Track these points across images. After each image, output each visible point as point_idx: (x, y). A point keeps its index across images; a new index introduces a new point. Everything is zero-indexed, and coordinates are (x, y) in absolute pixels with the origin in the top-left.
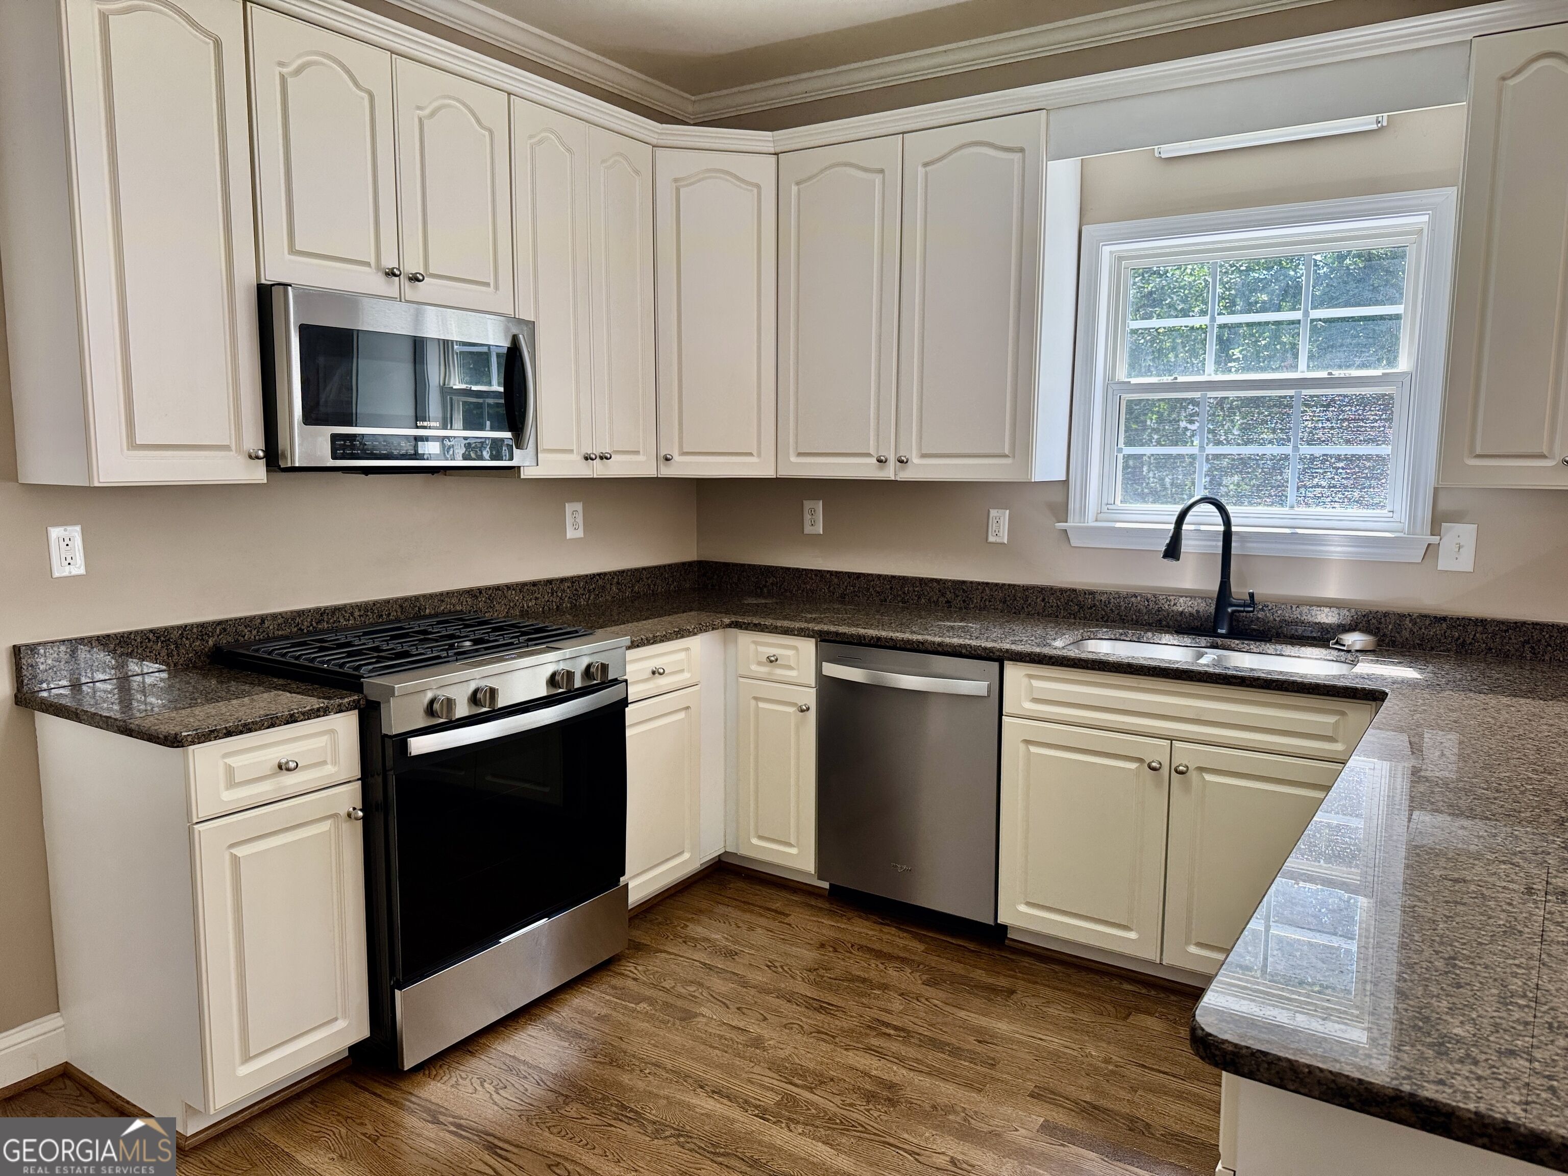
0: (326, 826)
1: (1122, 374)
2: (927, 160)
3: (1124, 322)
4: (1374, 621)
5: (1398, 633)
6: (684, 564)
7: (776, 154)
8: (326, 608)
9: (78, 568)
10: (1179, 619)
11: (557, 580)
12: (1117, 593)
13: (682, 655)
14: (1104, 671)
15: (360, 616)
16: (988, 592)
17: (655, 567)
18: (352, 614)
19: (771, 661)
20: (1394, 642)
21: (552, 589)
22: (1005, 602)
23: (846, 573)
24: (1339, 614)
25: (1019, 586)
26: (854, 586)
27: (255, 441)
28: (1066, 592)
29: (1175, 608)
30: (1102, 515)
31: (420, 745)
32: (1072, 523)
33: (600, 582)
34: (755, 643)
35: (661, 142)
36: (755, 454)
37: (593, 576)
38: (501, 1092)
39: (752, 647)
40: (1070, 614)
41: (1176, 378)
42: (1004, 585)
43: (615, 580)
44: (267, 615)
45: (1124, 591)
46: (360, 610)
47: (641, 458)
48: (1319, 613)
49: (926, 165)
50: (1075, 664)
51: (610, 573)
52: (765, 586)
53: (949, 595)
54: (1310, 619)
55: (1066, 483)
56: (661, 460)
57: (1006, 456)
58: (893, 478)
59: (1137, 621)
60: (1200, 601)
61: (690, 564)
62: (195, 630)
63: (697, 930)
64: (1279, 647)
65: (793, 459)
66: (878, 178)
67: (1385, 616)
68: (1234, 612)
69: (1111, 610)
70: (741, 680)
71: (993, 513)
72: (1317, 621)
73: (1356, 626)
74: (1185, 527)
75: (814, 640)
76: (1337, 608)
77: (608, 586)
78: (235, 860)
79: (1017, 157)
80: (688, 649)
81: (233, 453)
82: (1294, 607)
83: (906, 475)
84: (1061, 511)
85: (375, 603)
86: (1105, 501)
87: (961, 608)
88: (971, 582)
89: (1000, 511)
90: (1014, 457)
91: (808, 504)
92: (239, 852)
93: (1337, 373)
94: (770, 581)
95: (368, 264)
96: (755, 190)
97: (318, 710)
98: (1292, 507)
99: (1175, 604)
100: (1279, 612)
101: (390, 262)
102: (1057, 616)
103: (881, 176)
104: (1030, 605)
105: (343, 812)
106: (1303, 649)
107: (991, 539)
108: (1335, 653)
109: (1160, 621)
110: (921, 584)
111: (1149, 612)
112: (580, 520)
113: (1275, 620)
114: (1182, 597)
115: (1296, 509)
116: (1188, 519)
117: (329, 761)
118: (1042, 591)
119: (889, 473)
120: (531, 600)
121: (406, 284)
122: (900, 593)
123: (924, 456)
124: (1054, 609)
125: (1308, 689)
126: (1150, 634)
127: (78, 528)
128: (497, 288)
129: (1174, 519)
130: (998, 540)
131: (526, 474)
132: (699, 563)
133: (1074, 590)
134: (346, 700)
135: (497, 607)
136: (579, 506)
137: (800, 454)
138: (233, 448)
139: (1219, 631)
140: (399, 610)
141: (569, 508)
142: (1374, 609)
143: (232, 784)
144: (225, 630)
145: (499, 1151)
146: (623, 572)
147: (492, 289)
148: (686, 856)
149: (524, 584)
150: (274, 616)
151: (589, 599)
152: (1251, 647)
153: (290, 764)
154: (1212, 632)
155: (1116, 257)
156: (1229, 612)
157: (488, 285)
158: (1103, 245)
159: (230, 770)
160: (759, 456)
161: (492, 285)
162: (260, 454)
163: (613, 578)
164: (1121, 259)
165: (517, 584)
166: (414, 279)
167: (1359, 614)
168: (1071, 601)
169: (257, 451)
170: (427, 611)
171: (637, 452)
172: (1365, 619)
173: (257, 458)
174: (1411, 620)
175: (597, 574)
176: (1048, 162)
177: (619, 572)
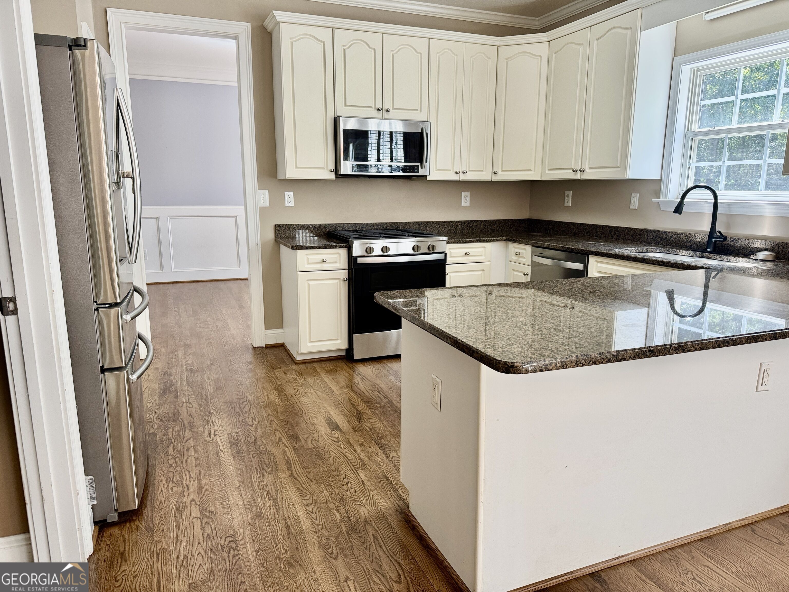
0: (336, 281)
1: (695, 128)
2: (598, 37)
3: (698, 102)
4: (781, 247)
6: (520, 220)
7: (549, 42)
9: (292, 204)
10: (699, 245)
11: (455, 221)
12: (675, 232)
13: (482, 249)
15: (376, 227)
16: (627, 232)
19: (517, 255)
21: (453, 224)
22: (633, 237)
23: (576, 223)
24: (766, 243)
25: (639, 229)
26: (579, 229)
27: (332, 167)
28: (656, 232)
29: (697, 240)
31: (360, 260)
32: (662, 199)
34: (514, 247)
35: (501, 44)
36: (533, 170)
37: (471, 222)
39: (513, 249)
41: (715, 128)
42: (634, 229)
43: (483, 223)
44: (346, 224)
45: (678, 232)
47: (484, 173)
48: (757, 242)
49: (597, 39)
51: (480, 221)
53: (613, 233)
54: (753, 246)
55: (660, 180)
56: (493, 173)
57: (619, 167)
58: (579, 179)
59: (682, 246)
61: (524, 220)
62: (323, 226)
64: (729, 257)
65: (547, 172)
66: (581, 47)
68: (716, 241)
69: (673, 240)
70: (510, 262)
71: (633, 195)
72: (756, 247)
73: (773, 249)
74: (685, 200)
75: (531, 246)
77: (479, 226)
78: (309, 285)
79: (629, 32)
80: (484, 247)
81: (325, 170)
82: (746, 240)
83: (585, 177)
84: (658, 194)
88: (621, 227)
89: (636, 194)
90: (621, 167)
91: (566, 193)
92: (310, 283)
93: (786, 121)
94: (550, 227)
95: (371, 107)
96: (540, 58)
97: (333, 246)
98: (762, 191)
99: (697, 238)
100: (740, 242)
101: (379, 106)
102: (652, 243)
105: (342, 278)
106: (739, 258)
107: (631, 207)
109: (691, 246)
110: (603, 228)
112: (468, 199)
114: (700, 234)
117: (338, 262)
118: (647, 231)
119: (578, 176)
120: (442, 228)
121: (385, 112)
123: (590, 168)
124: (651, 240)
126: (678, 251)
127: (292, 192)
128: (421, 111)
130: (634, 208)
131: (429, 178)
132: (528, 219)
133: (659, 231)
134: (343, 244)
135: (428, 229)
136: (468, 194)
137: (550, 170)
138: (326, 168)
139: (707, 250)
140: (390, 227)
141: (463, 193)
143: (309, 263)
144: (332, 227)
145: (363, 380)
146: (487, 220)
147: (419, 111)
149: (440, 222)
151: (469, 230)
152: (718, 257)
153: (325, 260)
154: (705, 251)
155: (694, 70)
156: (713, 241)
157: (417, 110)
158: (682, 66)
159: (308, 259)
160: (534, 171)
161: (419, 110)
162: (333, 170)
163: (481, 223)
164: (698, 71)
165: (437, 222)
166: (387, 111)
167: (775, 243)
168: (658, 236)
169: (331, 169)
170: (400, 228)
171: (482, 171)
172: (777, 246)
173: (331, 171)
175: (474, 221)
176: (641, 32)
177: (485, 220)
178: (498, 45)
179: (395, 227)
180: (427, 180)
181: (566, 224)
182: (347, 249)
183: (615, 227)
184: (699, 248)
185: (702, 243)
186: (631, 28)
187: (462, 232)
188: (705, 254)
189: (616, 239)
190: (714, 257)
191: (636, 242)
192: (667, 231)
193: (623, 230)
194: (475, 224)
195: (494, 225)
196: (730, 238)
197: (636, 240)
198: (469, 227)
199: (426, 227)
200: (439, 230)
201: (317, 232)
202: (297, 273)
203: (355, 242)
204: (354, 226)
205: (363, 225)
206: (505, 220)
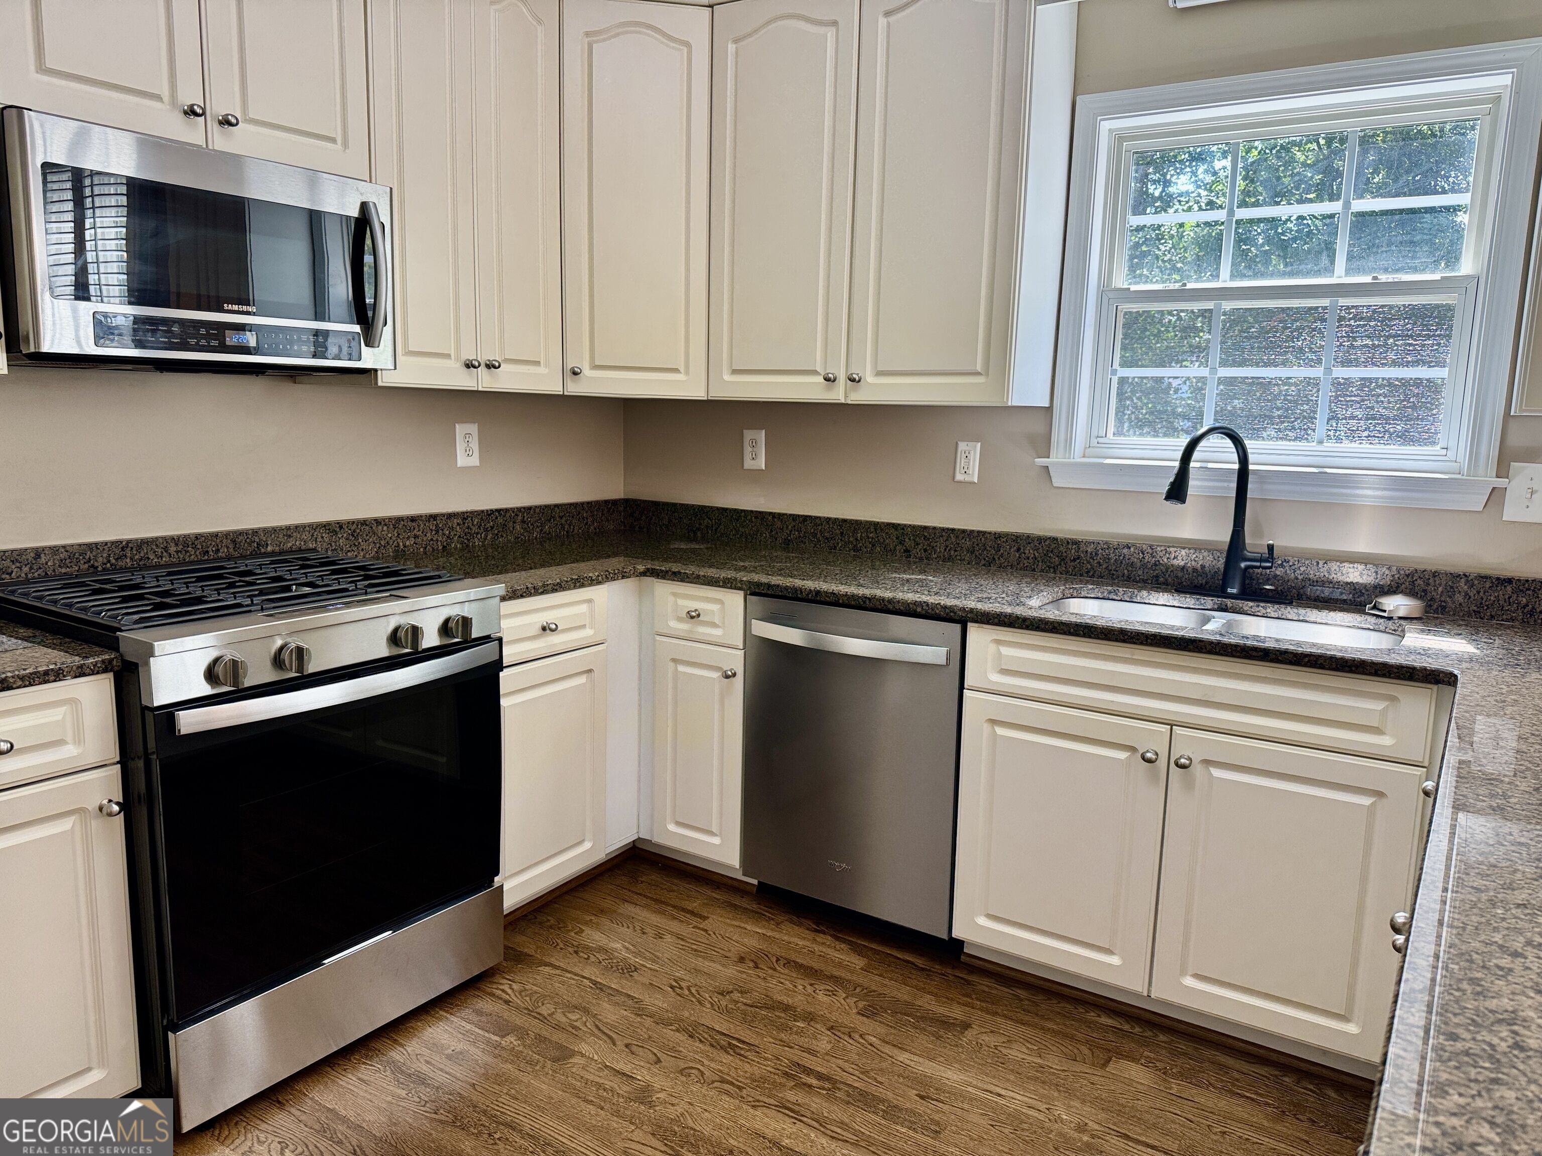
0: (64, 825)
1: (1121, 280)
2: (889, 8)
3: (1124, 218)
4: (1420, 582)
5: (1450, 597)
6: (606, 502)
7: (711, 6)
8: (129, 542)
10: (1180, 574)
11: (443, 515)
12: (1106, 543)
13: (584, 608)
15: (177, 552)
16: (953, 539)
17: (571, 504)
18: (166, 549)
19: (692, 617)
20: (1445, 607)
21: (437, 526)
22: (972, 553)
23: (791, 515)
24: (1376, 573)
25: (990, 533)
26: (799, 531)
28: (1045, 541)
29: (1175, 562)
30: (1090, 449)
31: (192, 722)
32: (1056, 458)
33: (500, 520)
34: (675, 594)
36: (682, 370)
37: (490, 513)
39: (671, 599)
40: (1049, 567)
41: (1185, 285)
42: (972, 531)
43: (520, 518)
44: (44, 549)
45: (1115, 541)
46: (177, 545)
47: (542, 370)
48: (1351, 570)
49: (887, 14)
50: (1054, 628)
51: (512, 509)
52: (698, 529)
53: (908, 543)
54: (1341, 578)
55: (1049, 410)
56: (568, 373)
57: (978, 374)
58: (843, 401)
59: (1129, 577)
60: (1206, 554)
61: (615, 502)
63: (593, 937)
64: (1302, 611)
65: (727, 377)
66: (830, 33)
67: (1434, 576)
68: (1247, 567)
69: (1099, 563)
70: (658, 638)
71: (962, 446)
72: (1349, 580)
73: (1398, 587)
74: (1192, 464)
75: (742, 593)
76: (1376, 565)
77: (511, 524)
79: (998, 2)
80: (590, 601)
82: (1321, 563)
83: (858, 397)
84: (1043, 445)
85: (197, 537)
86: (1095, 433)
87: (921, 559)
88: (934, 528)
89: (970, 444)
90: (987, 374)
91: (748, 435)
93: (1384, 278)
94: (705, 522)
95: (158, 97)
96: (685, 50)
97: (46, 673)
98: (1321, 442)
99: (1175, 558)
100: (1302, 569)
101: (191, 96)
102: (1034, 570)
103: (834, 29)
104: (1002, 555)
105: (90, 806)
106: (1332, 614)
107: (959, 477)
108: (1373, 620)
109: (1157, 576)
110: (876, 530)
111: (1144, 566)
112: (475, 445)
113: (1297, 579)
114: (1184, 548)
115: (1325, 444)
117: (69, 738)
118: (1016, 538)
119: (839, 394)
120: (408, 538)
121: (214, 125)
122: (851, 539)
123: (880, 374)
124: (1031, 561)
125: (1350, 667)
126: (1144, 593)
128: (345, 144)
129: (1179, 455)
130: (967, 478)
131: (384, 379)
132: (626, 501)
133: (1055, 539)
134: (91, 660)
136: (473, 429)
137: (735, 372)
139: (1229, 590)
140: (231, 546)
141: (460, 430)
142: (1421, 567)
146: (530, 508)
147: (339, 146)
148: (587, 845)
149: (402, 520)
150: (54, 550)
151: (485, 539)
152: (1269, 610)
153: (6, 746)
154: (1220, 591)
155: (1116, 135)
156: (1242, 568)
157: (333, 140)
158: (1102, 120)
160: (686, 373)
161: (339, 140)
163: (517, 515)
164: (1123, 138)
165: (390, 519)
166: (226, 122)
167: (1402, 572)
168: (1052, 552)
170: (269, 549)
171: (538, 363)
172: (1410, 579)
174: (1467, 581)
175: (496, 510)
176: (1038, 7)
177: (524, 508)
179: (250, 544)
180: (381, 383)
181: (756, 517)
182: (111, 675)
183: (914, 527)
185: (1190, 570)
187: (463, 548)
188: (1229, 602)
192: (1079, 538)
193: (942, 536)
194: (496, 520)
197: (983, 562)
199: (356, 539)
200: (398, 546)
203: (160, 647)
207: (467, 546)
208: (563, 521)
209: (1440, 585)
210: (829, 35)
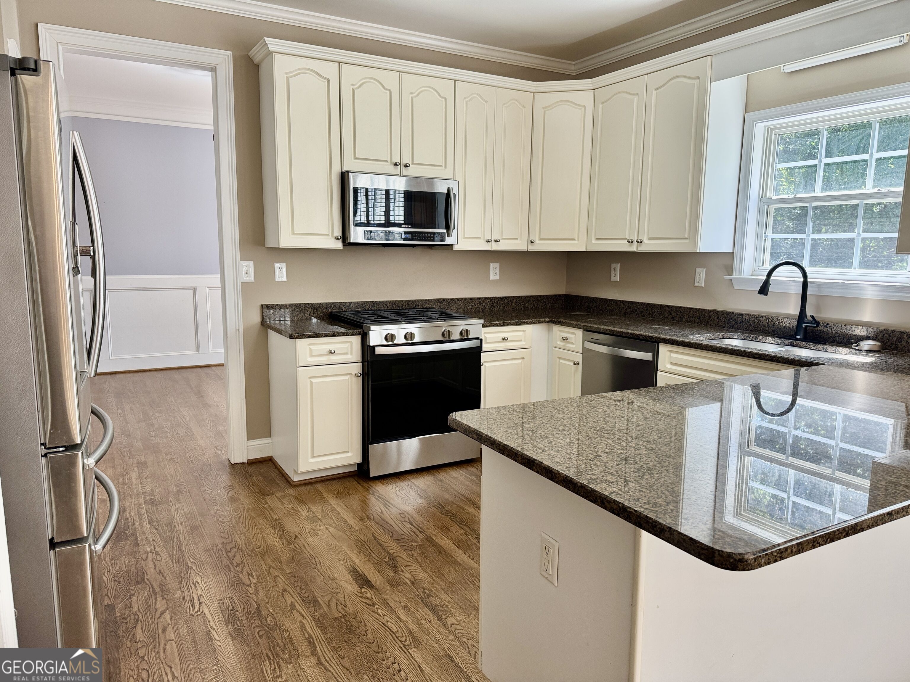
0: (347, 377)
1: (770, 194)
2: (656, 87)
3: (773, 165)
4: (886, 335)
5: (900, 343)
6: (557, 295)
7: (594, 89)
8: (376, 302)
9: (284, 279)
10: (783, 330)
11: (483, 298)
12: (754, 315)
13: (520, 333)
14: (700, 349)
16: (692, 313)
17: (538, 296)
18: (386, 305)
19: (564, 340)
20: (897, 347)
21: (480, 302)
22: (699, 319)
23: (627, 301)
24: (867, 330)
25: (707, 310)
26: (630, 308)
27: (338, 232)
28: (729, 314)
29: (782, 324)
30: (755, 272)
31: (379, 351)
32: (735, 276)
35: (537, 91)
36: (576, 239)
37: (502, 298)
38: (401, 491)
39: (559, 332)
40: (730, 326)
41: (796, 195)
42: (699, 309)
43: (515, 300)
44: (352, 302)
45: (757, 314)
46: (390, 304)
47: (518, 242)
48: (856, 329)
49: (656, 89)
50: (688, 345)
51: (512, 297)
53: (674, 314)
54: (852, 333)
55: (732, 253)
56: (530, 242)
57: (686, 238)
58: (636, 251)
61: (560, 296)
62: (324, 305)
64: (825, 347)
65: (594, 242)
66: (636, 99)
67: (893, 333)
68: (806, 327)
69: (750, 324)
70: (554, 348)
71: (698, 270)
73: (876, 337)
74: (772, 278)
75: (582, 330)
76: (867, 327)
77: (511, 303)
78: (312, 383)
79: (696, 82)
80: (524, 331)
81: (330, 237)
82: (843, 325)
83: (643, 249)
84: (729, 270)
85: (396, 301)
86: (757, 265)
88: (684, 307)
89: (701, 269)
90: (690, 239)
91: (613, 265)
92: (314, 380)
93: (883, 190)
94: (594, 305)
95: (387, 161)
96: (583, 108)
97: (344, 333)
98: (855, 269)
99: (781, 322)
100: (835, 328)
101: (396, 159)
103: (637, 96)
104: (711, 320)
105: (354, 373)
106: (837, 348)
107: (696, 284)
108: (853, 351)
109: (774, 331)
110: (661, 308)
111: (769, 326)
112: (498, 271)
113: (833, 333)
114: (785, 318)
115: (858, 270)
116: (775, 273)
117: (349, 353)
118: (717, 312)
119: (634, 248)
120: (469, 306)
121: (403, 168)
122: (651, 312)
123: (650, 239)
124: (723, 323)
126: (761, 337)
127: (285, 264)
129: (766, 273)
130: (700, 285)
131: (456, 248)
132: (565, 296)
133: (733, 313)
134: (355, 331)
135: (452, 308)
136: (497, 265)
137: (597, 239)
138: (330, 235)
139: (797, 337)
140: (407, 305)
141: (492, 265)
142: (887, 328)
143: (312, 356)
144: (335, 306)
145: (387, 506)
146: (519, 297)
147: (443, 168)
149: (466, 299)
150: (355, 303)
151: (500, 308)
152: (811, 346)
153: (333, 352)
154: (793, 338)
155: (768, 128)
156: (804, 327)
157: (441, 166)
158: (756, 123)
159: (311, 350)
160: (578, 240)
161: (443, 166)
162: (339, 237)
163: (513, 299)
164: (772, 129)
165: (462, 299)
166: (406, 166)
167: (878, 330)
168: (732, 319)
169: (338, 236)
170: (419, 307)
171: (517, 239)
172: (882, 334)
173: (338, 239)
174: (907, 335)
175: (505, 297)
176: (712, 83)
177: (517, 297)
178: (534, 91)
179: (413, 305)
180: (454, 249)
181: (614, 302)
182: (361, 336)
183: (676, 307)
184: (783, 334)
185: (787, 328)
186: (699, 78)
187: (491, 311)
188: (795, 342)
189: (678, 321)
190: (806, 345)
191: (704, 325)
192: (743, 312)
193: (687, 311)
194: (506, 301)
195: (528, 302)
196: (823, 323)
197: (703, 323)
198: (500, 304)
199: (450, 305)
200: (465, 309)
201: (316, 313)
202: (296, 369)
203: (372, 328)
204: (362, 305)
205: (374, 303)
206: (540, 296)
207: (492, 310)
208: (534, 303)
209: (895, 336)
210: (635, 99)
